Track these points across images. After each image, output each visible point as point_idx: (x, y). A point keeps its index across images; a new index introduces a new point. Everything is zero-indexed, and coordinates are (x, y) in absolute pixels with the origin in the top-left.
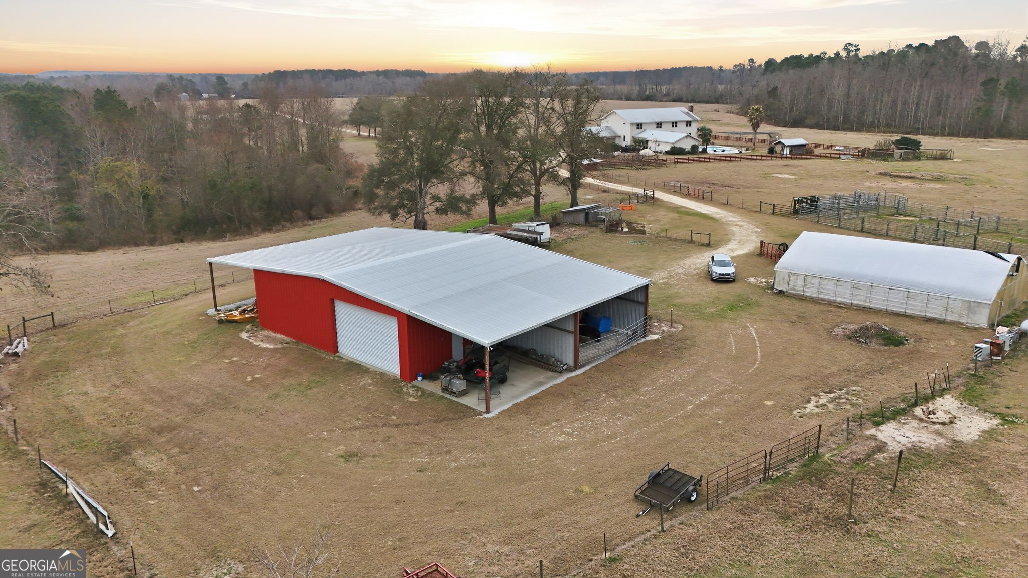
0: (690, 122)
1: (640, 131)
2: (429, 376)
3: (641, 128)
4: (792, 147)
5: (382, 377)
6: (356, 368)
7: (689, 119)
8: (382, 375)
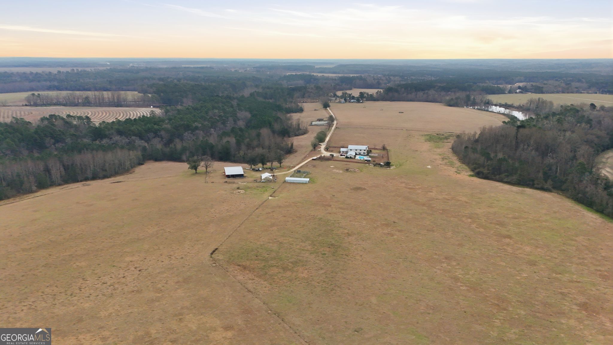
0: (365, 150)
3: (351, 150)
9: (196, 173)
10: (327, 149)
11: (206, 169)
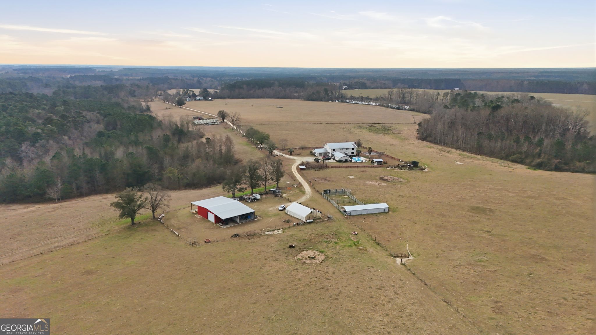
0: (354, 148)
1: (334, 151)
2: (218, 223)
3: (335, 150)
4: (378, 162)
5: (212, 223)
6: (209, 221)
7: (353, 147)
8: (213, 222)
9: (133, 223)
10: (291, 153)
11: (153, 213)
